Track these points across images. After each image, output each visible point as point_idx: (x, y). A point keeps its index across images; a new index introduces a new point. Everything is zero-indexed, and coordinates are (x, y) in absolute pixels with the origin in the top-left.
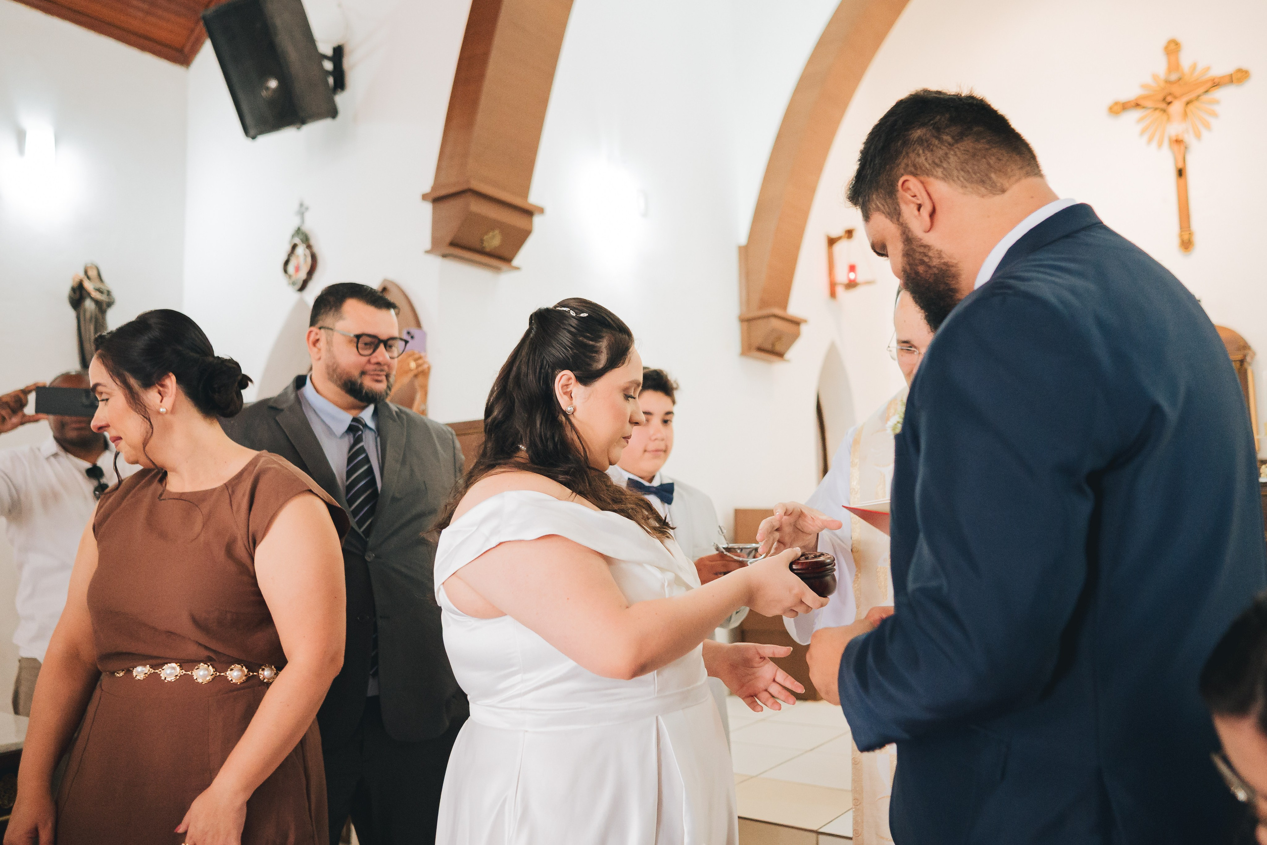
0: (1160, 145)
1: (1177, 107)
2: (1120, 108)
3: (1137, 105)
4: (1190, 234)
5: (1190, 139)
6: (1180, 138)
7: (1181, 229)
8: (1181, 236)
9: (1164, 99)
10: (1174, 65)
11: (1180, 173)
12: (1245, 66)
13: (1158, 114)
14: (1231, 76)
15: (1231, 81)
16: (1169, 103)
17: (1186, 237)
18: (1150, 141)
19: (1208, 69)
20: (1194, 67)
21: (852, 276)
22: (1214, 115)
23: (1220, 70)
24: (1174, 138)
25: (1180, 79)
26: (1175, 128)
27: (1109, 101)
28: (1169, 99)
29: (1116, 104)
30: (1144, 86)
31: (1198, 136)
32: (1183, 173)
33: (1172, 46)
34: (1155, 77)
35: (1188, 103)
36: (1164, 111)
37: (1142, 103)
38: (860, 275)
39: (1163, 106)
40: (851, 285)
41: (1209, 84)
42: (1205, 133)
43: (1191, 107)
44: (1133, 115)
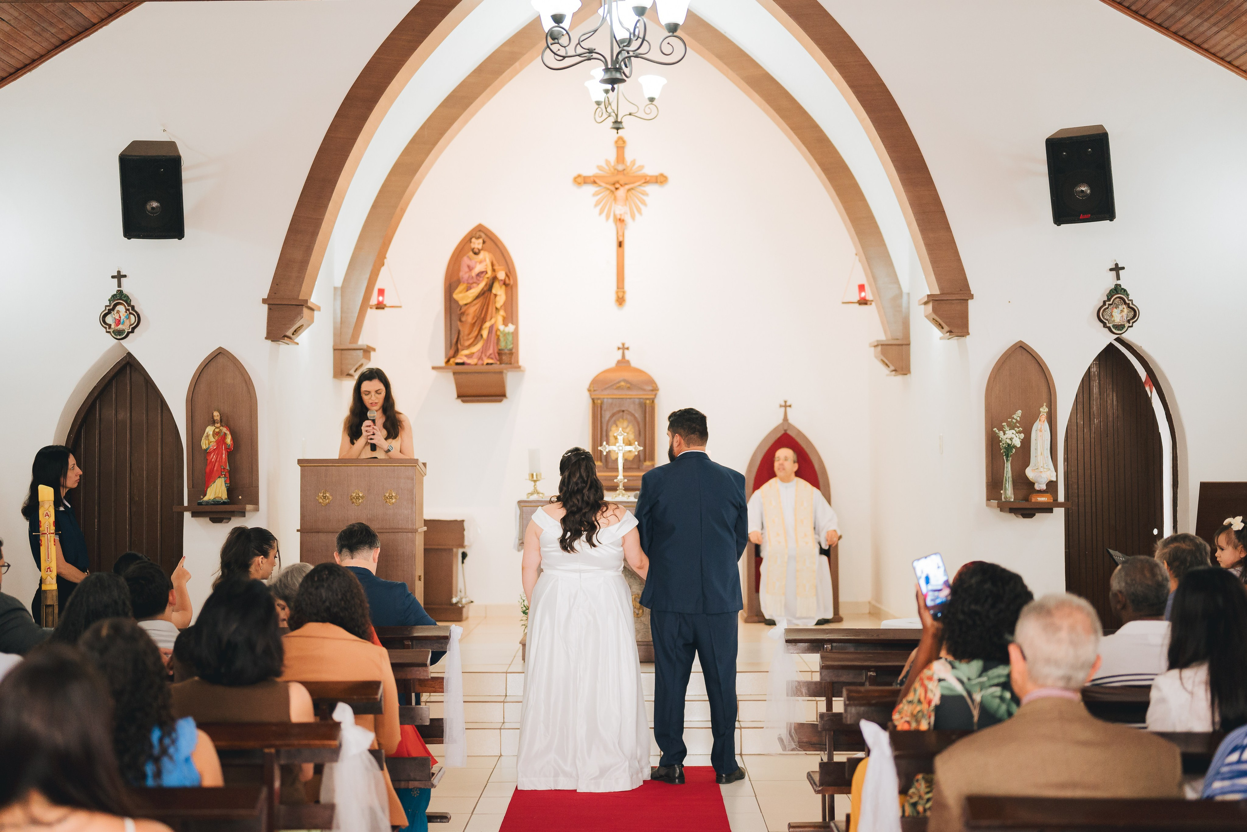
0: (608, 218)
1: (621, 192)
2: (581, 180)
3: (595, 182)
4: (624, 292)
5: (628, 218)
6: (622, 218)
7: (618, 288)
8: (617, 293)
9: (614, 184)
10: (620, 158)
11: (620, 244)
12: (666, 174)
13: (608, 192)
14: (656, 177)
15: (656, 182)
16: (617, 189)
17: (621, 295)
18: (601, 213)
19: (642, 167)
20: (633, 162)
21: (381, 298)
22: (644, 203)
23: (651, 170)
24: (618, 217)
25: (624, 170)
26: (620, 209)
27: (575, 174)
28: (617, 186)
29: (579, 176)
30: (599, 168)
31: (633, 217)
32: (622, 245)
33: (620, 142)
34: (607, 162)
35: (629, 190)
36: (612, 191)
37: (597, 181)
38: (387, 300)
39: (612, 188)
40: (380, 306)
41: (643, 181)
42: (637, 215)
43: (630, 192)
44: (591, 189)
